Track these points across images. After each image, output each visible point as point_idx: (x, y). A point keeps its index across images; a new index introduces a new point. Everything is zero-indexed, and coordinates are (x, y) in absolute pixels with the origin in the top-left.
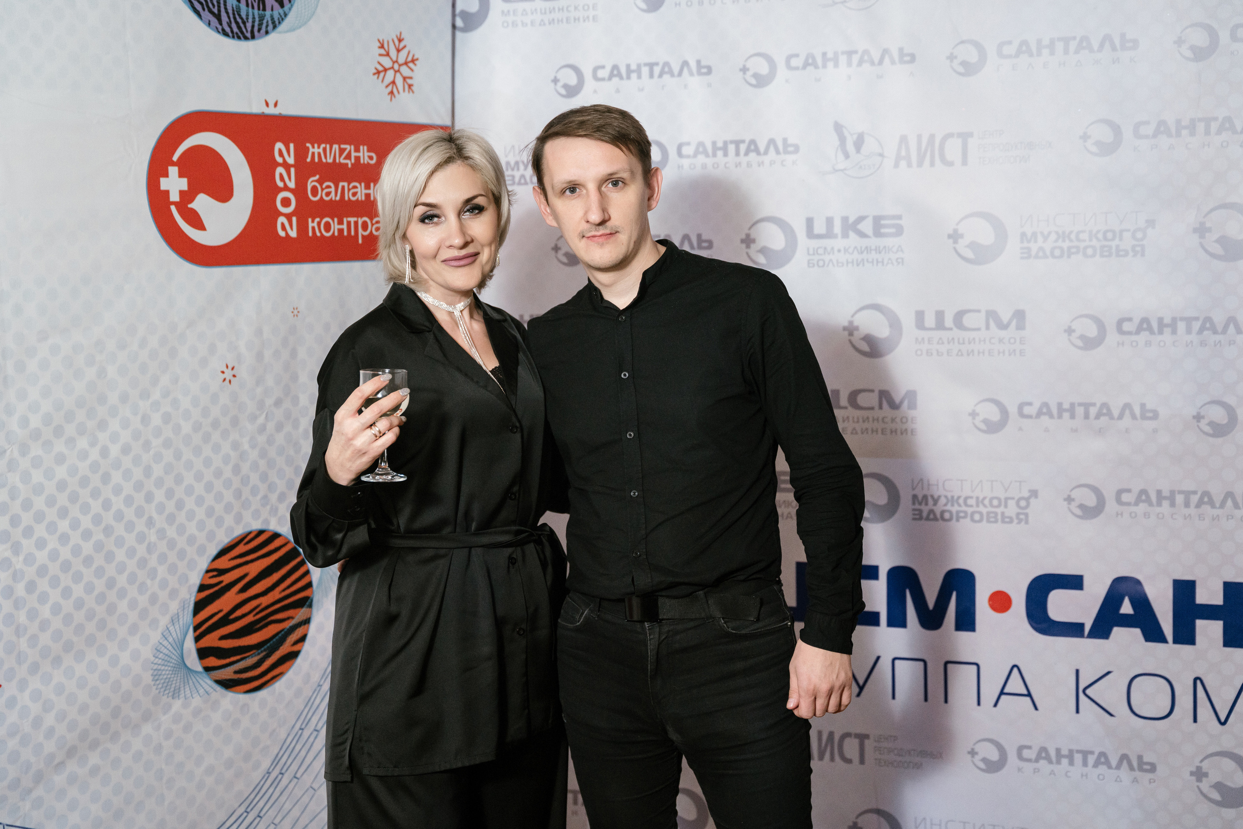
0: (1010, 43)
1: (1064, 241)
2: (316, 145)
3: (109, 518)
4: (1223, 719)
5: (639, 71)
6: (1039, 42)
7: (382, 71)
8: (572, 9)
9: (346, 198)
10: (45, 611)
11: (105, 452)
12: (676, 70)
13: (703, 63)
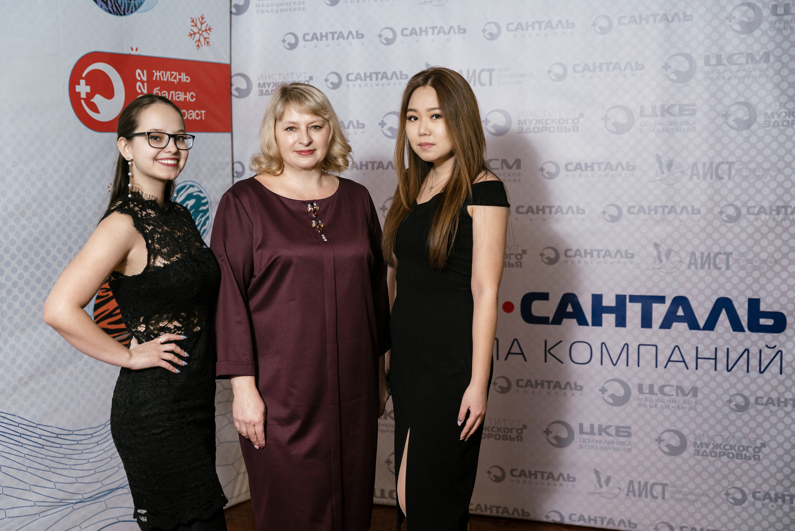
0: (513, 23)
1: (539, 124)
2: (158, 72)
3: (49, 259)
4: (615, 363)
5: (326, 36)
6: (527, 23)
7: (193, 34)
8: (292, 4)
9: (174, 99)
10: (17, 305)
11: (47, 225)
12: (346, 36)
13: (359, 32)
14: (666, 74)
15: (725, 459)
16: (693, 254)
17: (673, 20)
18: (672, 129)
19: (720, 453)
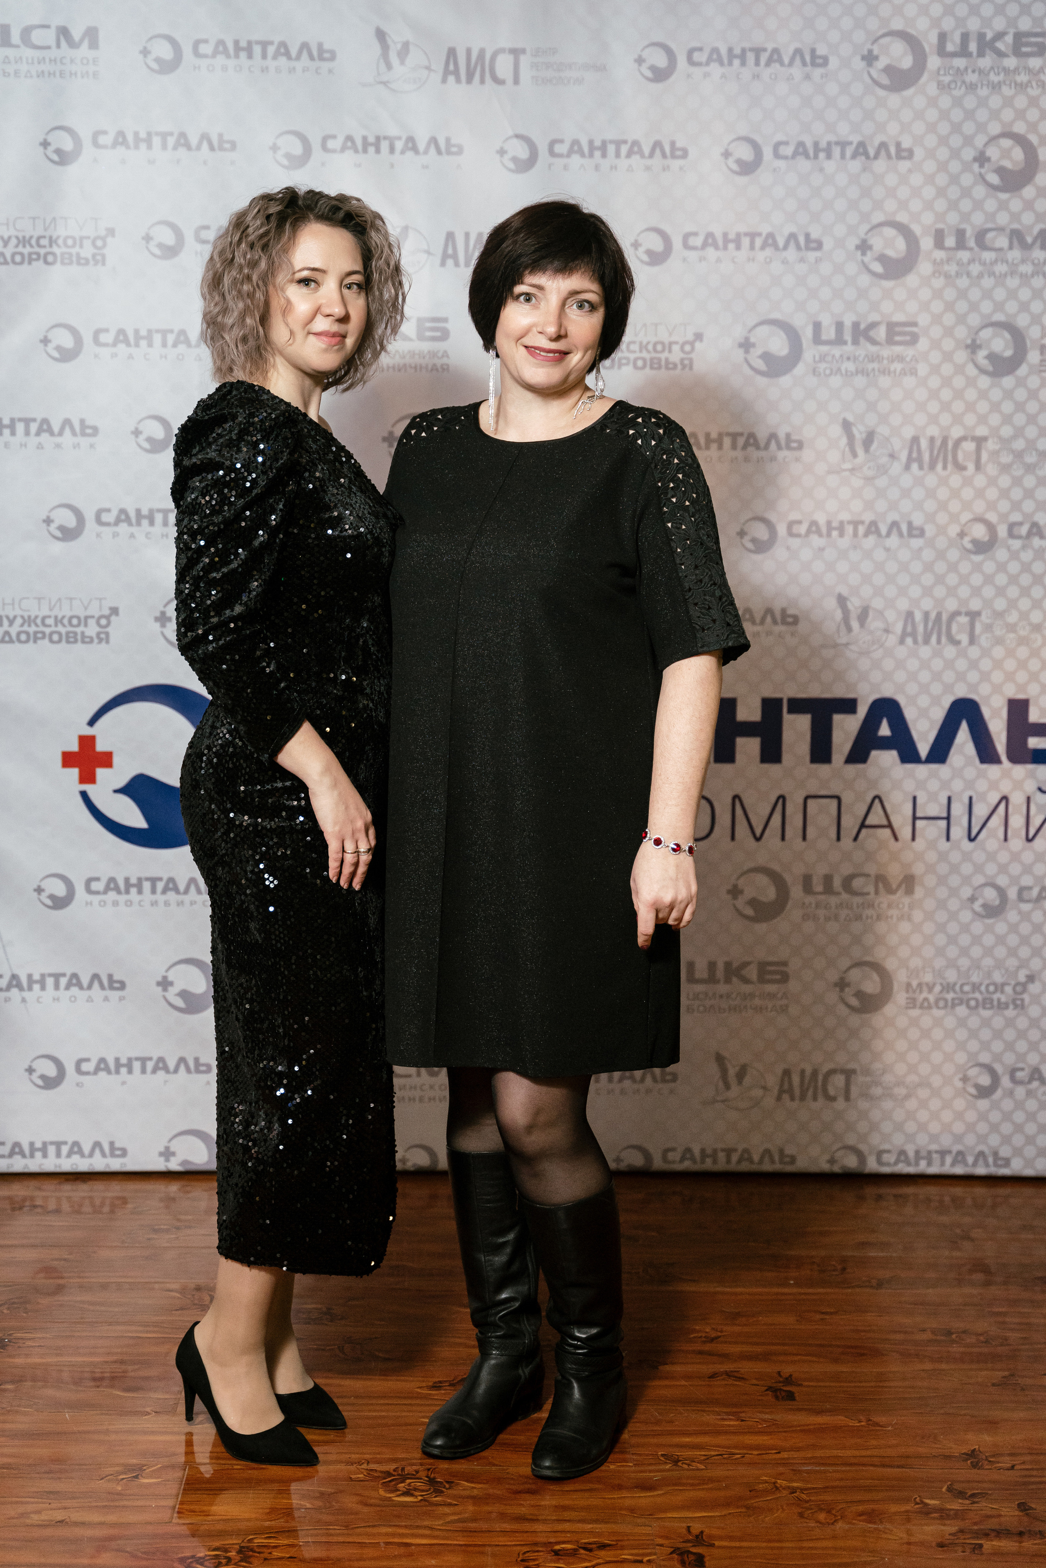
0: (562, 141)
4: (758, 835)
6: (591, 142)
8: (67, 61)
12: (193, 142)
13: (226, 137)
14: (863, 262)
15: (962, 1010)
16: (910, 615)
18: (873, 369)
19: (953, 999)
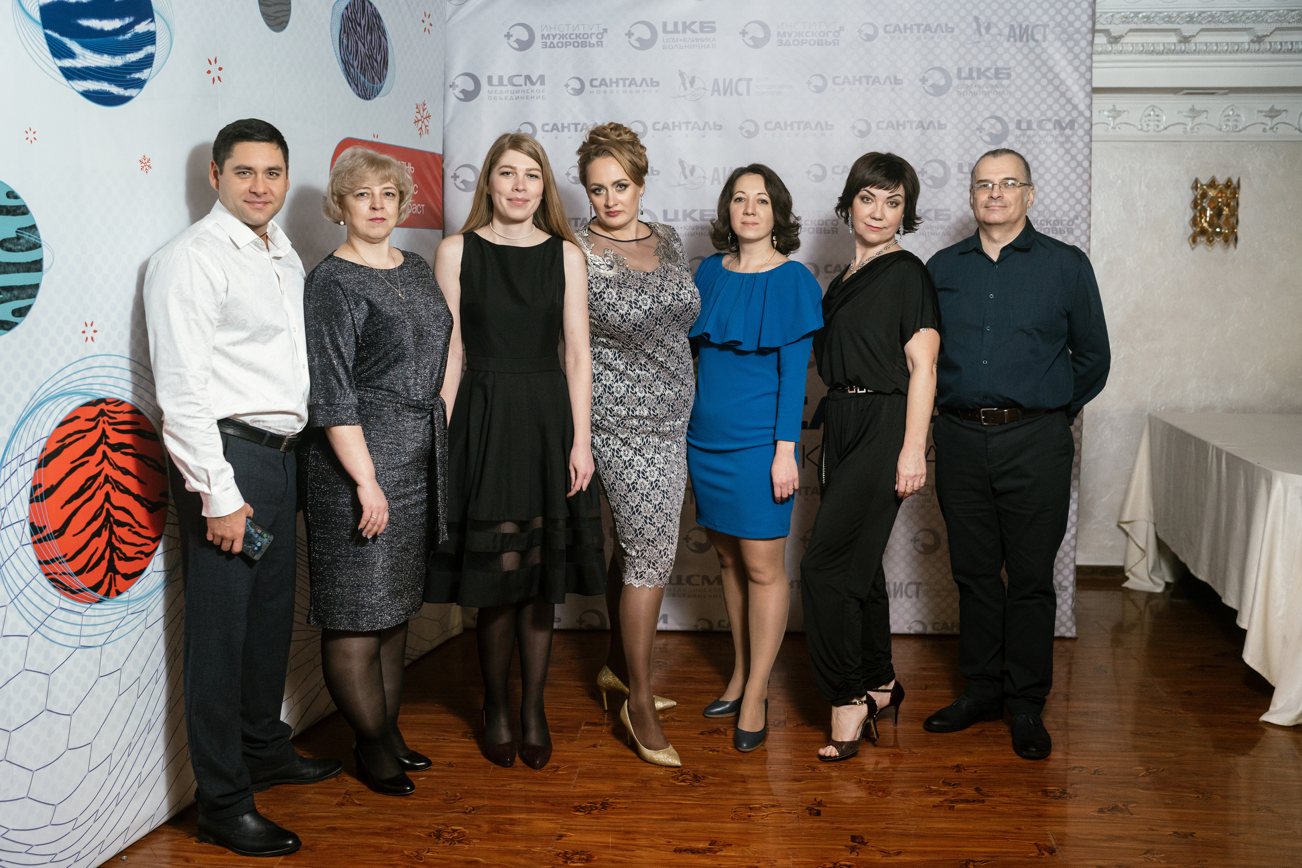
0: (771, 122)
5: (568, 127)
8: (530, 91)
17: (928, 128)
